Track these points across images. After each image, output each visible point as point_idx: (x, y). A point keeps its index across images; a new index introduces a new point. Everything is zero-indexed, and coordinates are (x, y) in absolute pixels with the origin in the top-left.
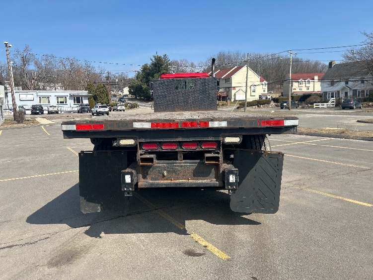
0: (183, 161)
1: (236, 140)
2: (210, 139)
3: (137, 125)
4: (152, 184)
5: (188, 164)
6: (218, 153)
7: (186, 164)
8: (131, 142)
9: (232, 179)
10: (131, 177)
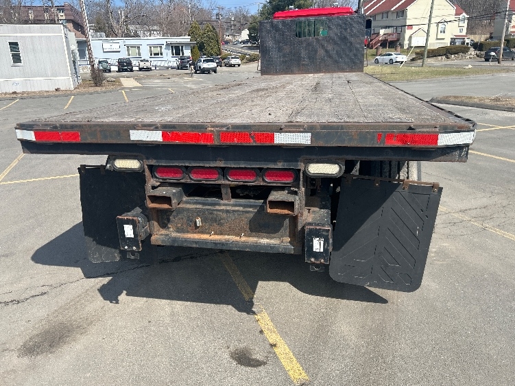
0: (233, 201)
1: (332, 169)
2: (280, 165)
3: (136, 136)
4: (175, 240)
5: (241, 209)
6: (295, 193)
7: (237, 208)
8: (133, 164)
9: (318, 245)
10: (134, 229)
